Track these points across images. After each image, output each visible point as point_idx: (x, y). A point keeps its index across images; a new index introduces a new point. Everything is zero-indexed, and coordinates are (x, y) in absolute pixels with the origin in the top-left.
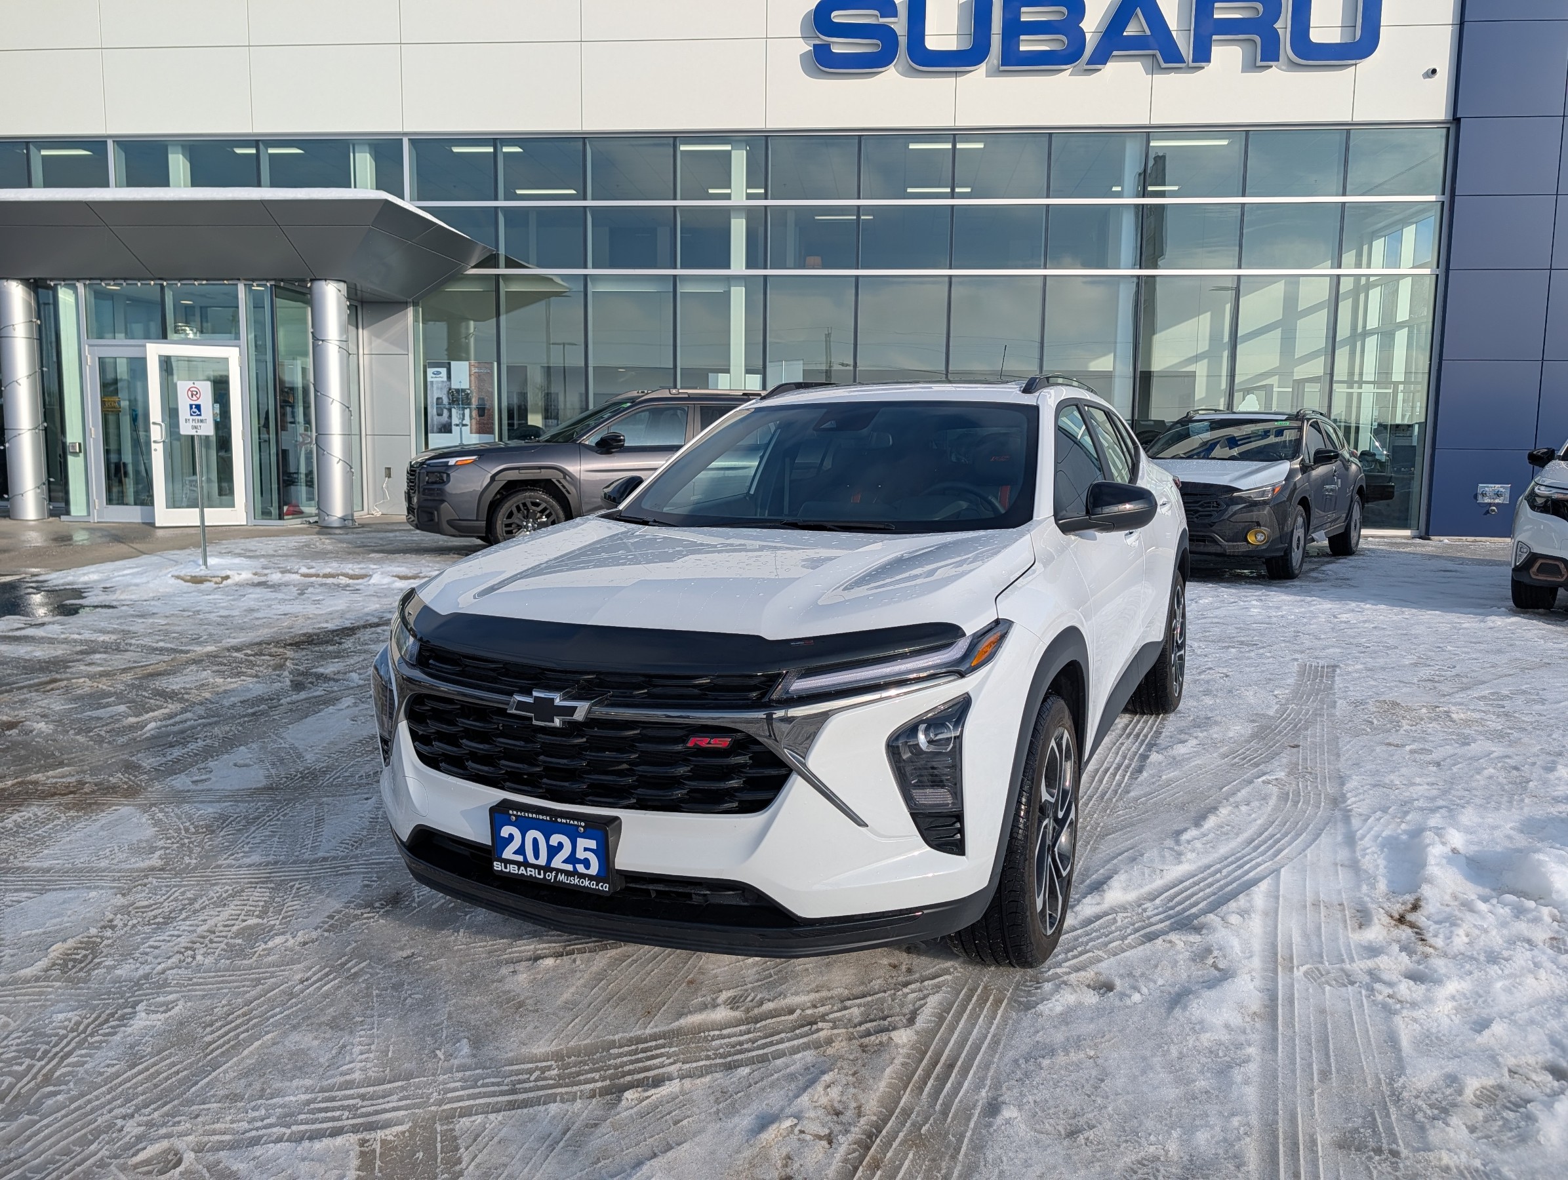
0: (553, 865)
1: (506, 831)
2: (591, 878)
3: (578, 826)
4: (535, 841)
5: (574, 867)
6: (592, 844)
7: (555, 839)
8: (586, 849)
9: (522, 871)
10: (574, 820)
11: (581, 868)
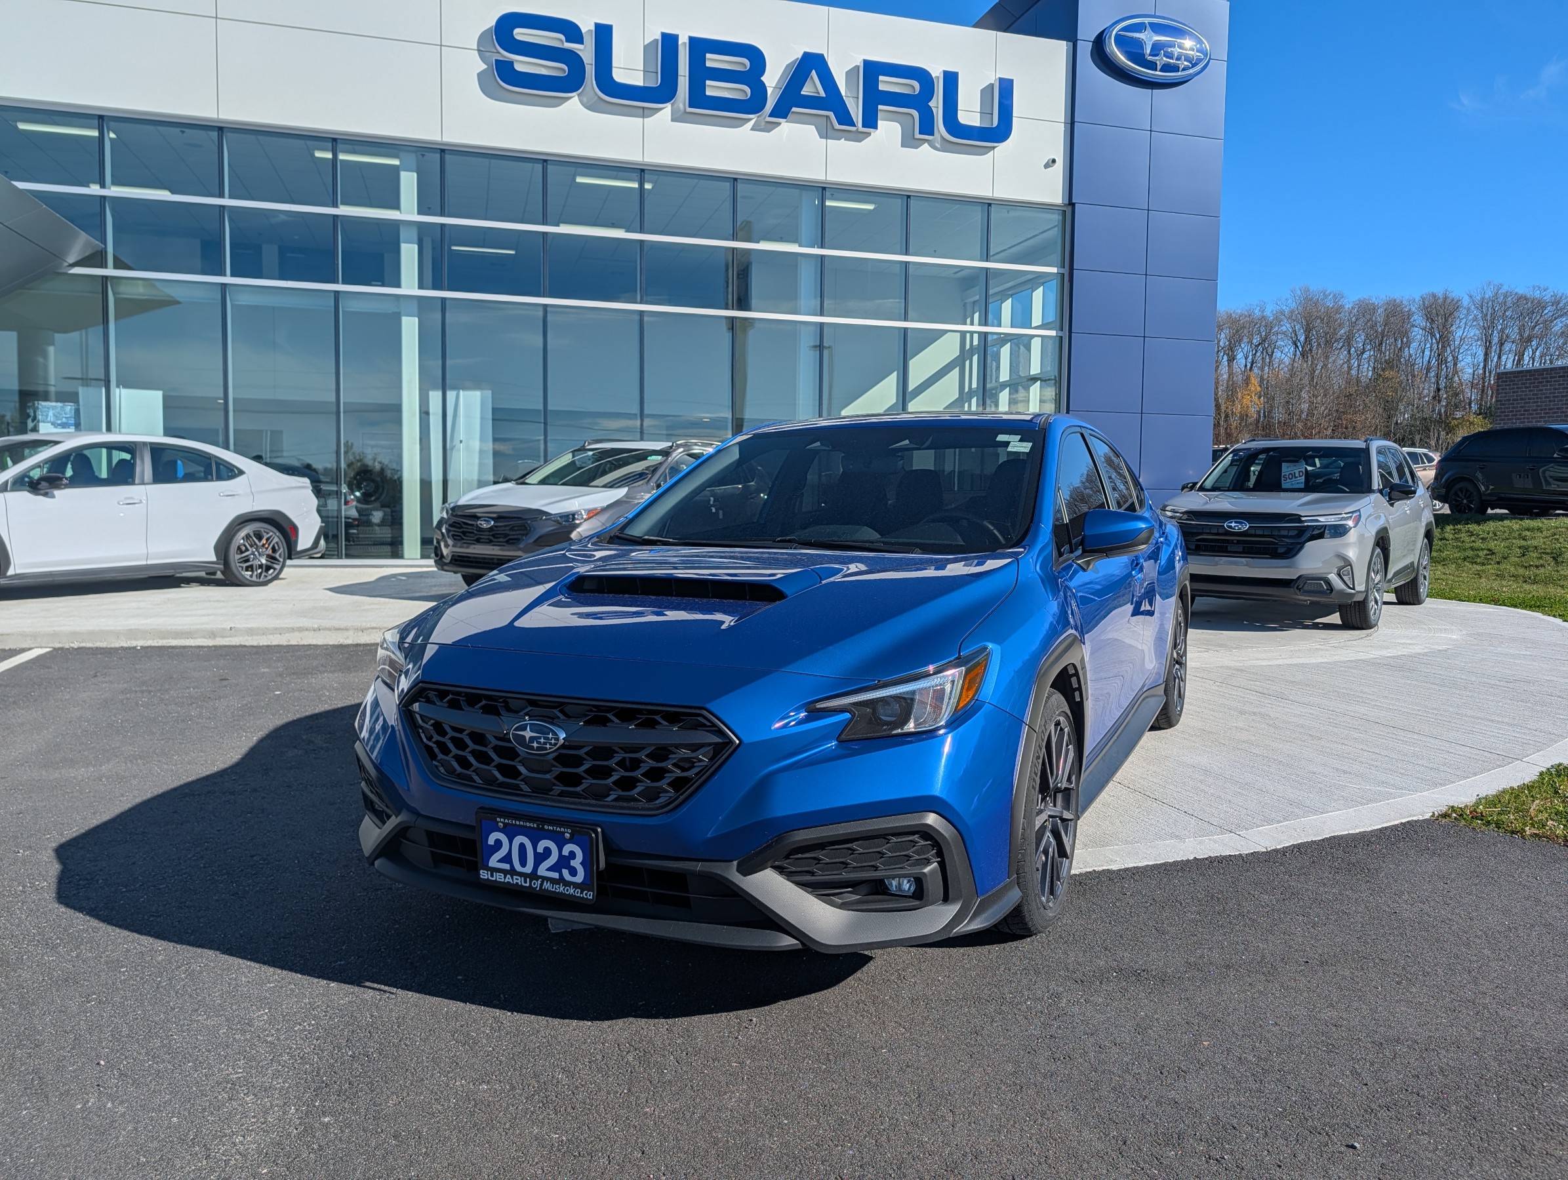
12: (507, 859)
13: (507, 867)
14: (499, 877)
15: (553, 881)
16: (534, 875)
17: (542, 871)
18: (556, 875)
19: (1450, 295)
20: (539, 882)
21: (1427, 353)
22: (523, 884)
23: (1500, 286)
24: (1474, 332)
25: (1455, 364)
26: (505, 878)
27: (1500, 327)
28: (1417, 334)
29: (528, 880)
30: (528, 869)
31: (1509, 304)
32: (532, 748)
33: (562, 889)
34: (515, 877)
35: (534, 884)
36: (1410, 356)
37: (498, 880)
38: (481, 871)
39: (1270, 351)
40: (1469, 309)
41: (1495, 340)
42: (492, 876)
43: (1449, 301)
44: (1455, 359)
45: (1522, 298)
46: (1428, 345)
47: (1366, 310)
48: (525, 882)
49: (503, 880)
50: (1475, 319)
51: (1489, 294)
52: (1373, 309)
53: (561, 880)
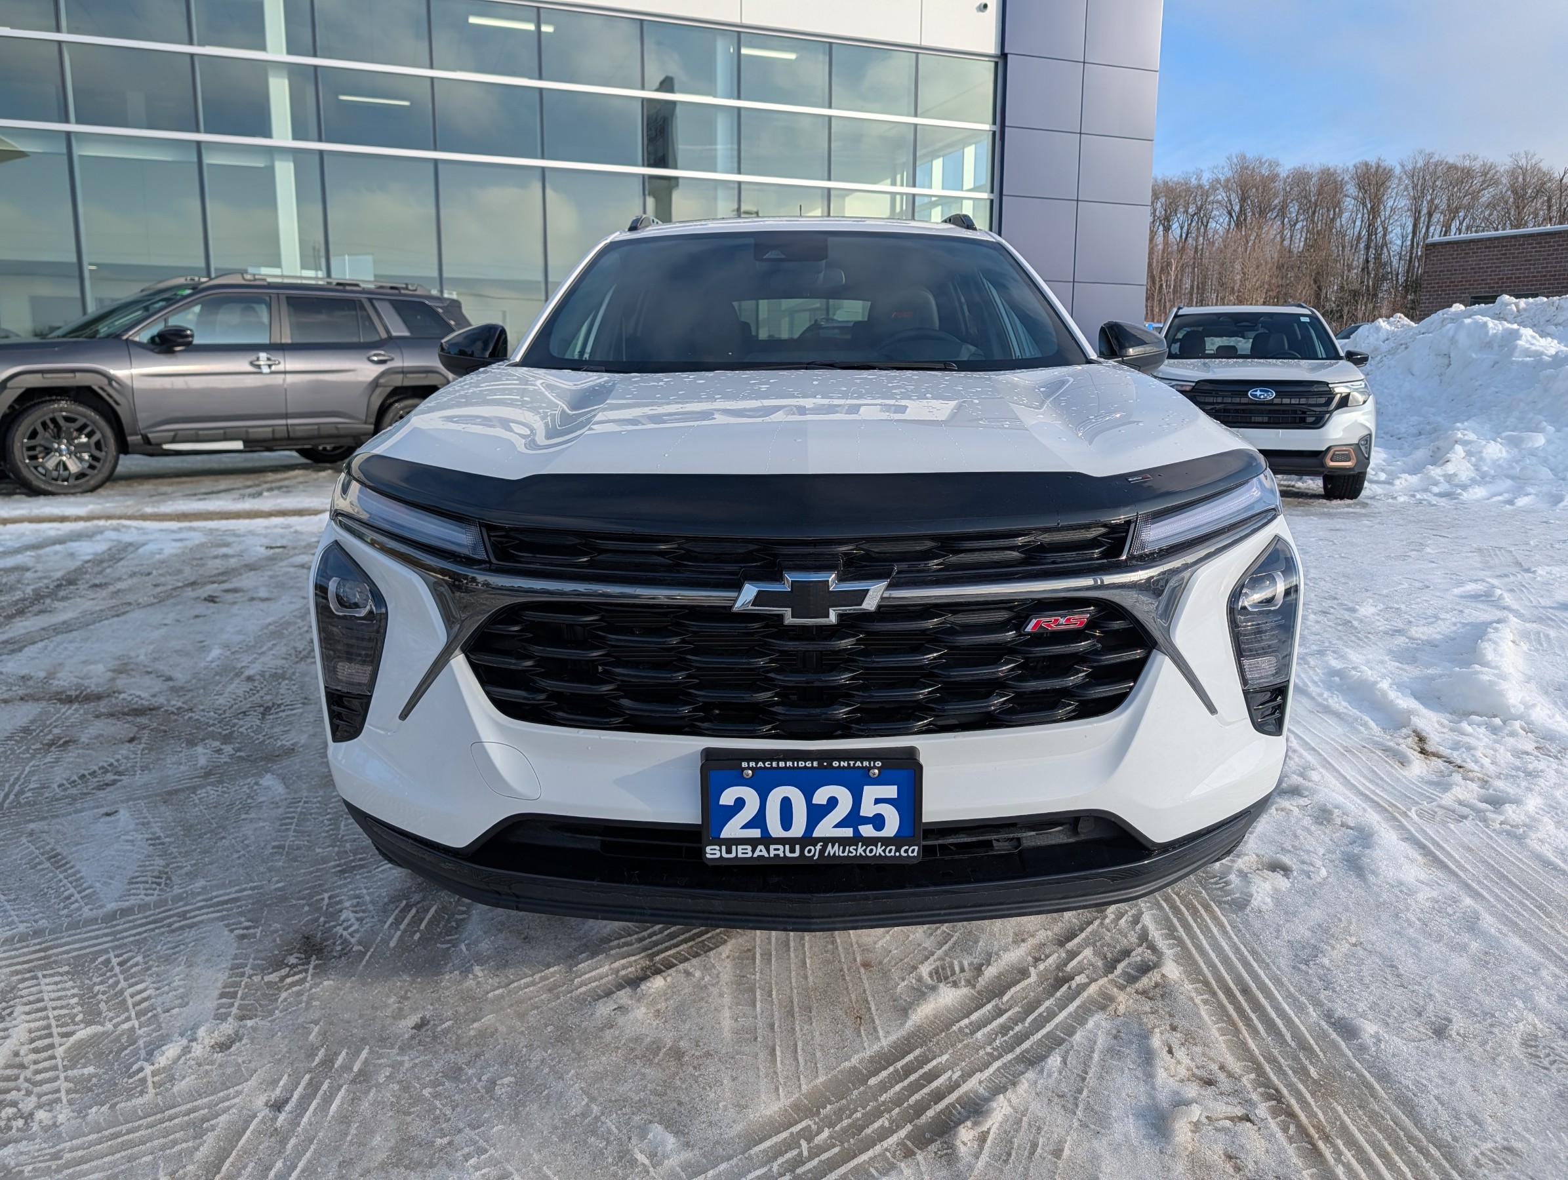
0: (818, 833)
1: (728, 797)
2: (886, 841)
3: (869, 769)
4: (786, 804)
5: (856, 831)
6: (891, 791)
7: (821, 796)
8: (878, 801)
9: (761, 851)
10: (862, 760)
11: (867, 831)
19: (1382, 164)
21: (1358, 223)
23: (1431, 155)
24: (1404, 203)
25: (1385, 235)
27: (1429, 198)
28: (1349, 203)
31: (1439, 173)
36: (1342, 226)
39: (1205, 220)
40: (1400, 179)
41: (1425, 211)
43: (1381, 170)
44: (1385, 229)
45: (1452, 168)
46: (1360, 216)
47: (1300, 178)
50: (1406, 188)
51: (1420, 164)
52: (1309, 176)
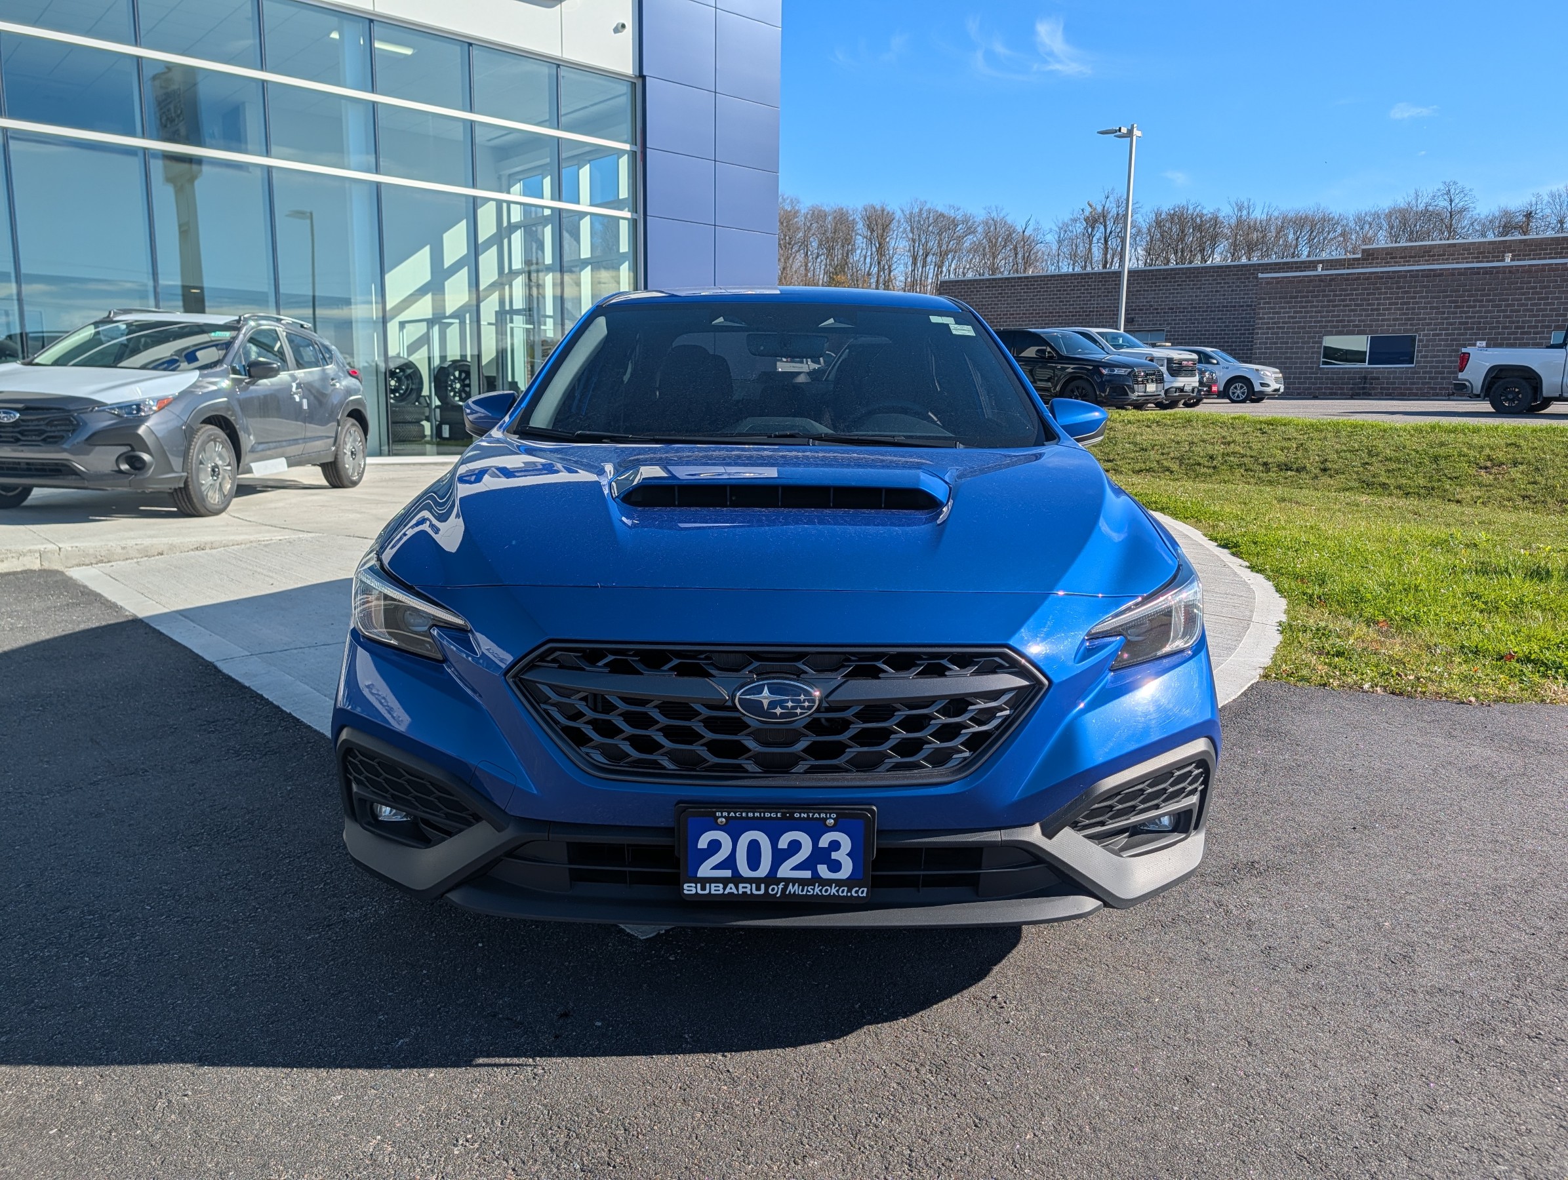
12: (730, 862)
13: (728, 873)
14: (716, 889)
15: (803, 882)
16: (771, 879)
17: (785, 871)
18: (807, 874)
20: (781, 886)
22: (755, 892)
26: (724, 889)
29: (763, 886)
30: (763, 871)
32: (774, 716)
33: (817, 890)
34: (741, 885)
35: (773, 890)
37: (713, 892)
38: (685, 886)
42: (703, 888)
48: (758, 889)
49: (721, 892)
53: (816, 879)
